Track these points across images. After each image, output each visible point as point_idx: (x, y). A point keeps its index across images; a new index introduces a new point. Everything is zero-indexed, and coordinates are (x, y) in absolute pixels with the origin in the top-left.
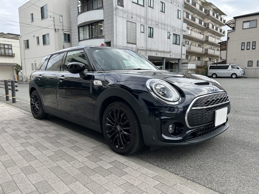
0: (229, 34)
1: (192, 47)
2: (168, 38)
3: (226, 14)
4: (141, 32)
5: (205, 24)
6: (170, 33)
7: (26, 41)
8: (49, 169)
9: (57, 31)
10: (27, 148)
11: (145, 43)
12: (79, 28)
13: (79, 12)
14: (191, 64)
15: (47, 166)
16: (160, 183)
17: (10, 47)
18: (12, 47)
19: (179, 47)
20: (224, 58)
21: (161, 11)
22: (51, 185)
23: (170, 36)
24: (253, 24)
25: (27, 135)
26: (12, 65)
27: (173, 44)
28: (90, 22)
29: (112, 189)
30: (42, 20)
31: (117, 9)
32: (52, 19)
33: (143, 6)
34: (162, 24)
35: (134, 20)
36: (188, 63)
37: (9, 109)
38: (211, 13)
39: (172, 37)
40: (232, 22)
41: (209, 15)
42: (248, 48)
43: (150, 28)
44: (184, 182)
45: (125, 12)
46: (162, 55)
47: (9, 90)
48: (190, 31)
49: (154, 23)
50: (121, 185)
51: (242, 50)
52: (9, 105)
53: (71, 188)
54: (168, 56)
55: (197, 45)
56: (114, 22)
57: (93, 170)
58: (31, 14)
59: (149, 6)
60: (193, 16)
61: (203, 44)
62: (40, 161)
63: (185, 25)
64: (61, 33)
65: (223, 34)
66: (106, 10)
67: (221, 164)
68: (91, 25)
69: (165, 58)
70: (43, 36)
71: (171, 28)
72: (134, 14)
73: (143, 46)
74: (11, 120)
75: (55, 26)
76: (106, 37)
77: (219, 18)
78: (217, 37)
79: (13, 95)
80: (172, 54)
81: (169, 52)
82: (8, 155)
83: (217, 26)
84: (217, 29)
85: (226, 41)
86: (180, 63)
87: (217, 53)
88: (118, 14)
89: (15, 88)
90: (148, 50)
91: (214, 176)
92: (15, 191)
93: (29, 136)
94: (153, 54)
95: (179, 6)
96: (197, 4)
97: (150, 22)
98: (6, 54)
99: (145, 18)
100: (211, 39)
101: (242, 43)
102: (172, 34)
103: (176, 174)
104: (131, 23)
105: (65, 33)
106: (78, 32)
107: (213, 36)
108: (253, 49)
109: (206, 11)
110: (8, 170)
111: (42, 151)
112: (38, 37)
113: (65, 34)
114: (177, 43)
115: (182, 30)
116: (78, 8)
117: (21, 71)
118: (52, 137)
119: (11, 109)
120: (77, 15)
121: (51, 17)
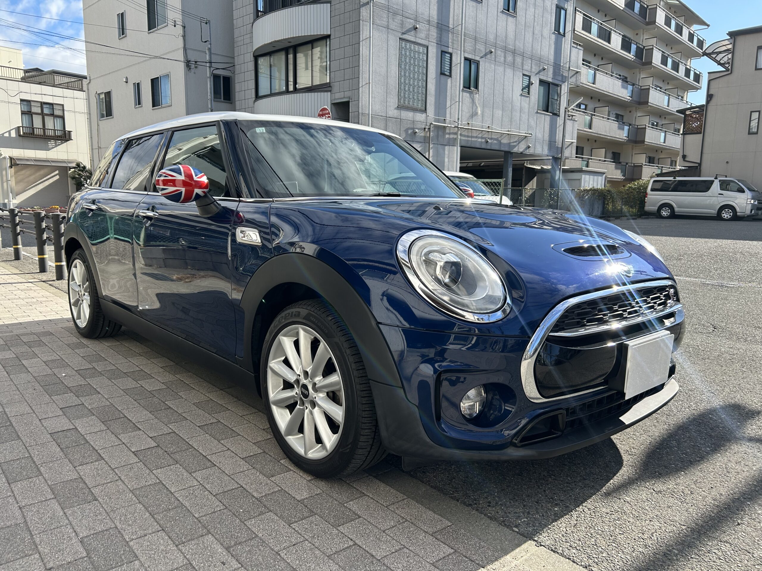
0: (712, 83)
1: (594, 120)
2: (523, 93)
3: (708, 22)
4: (442, 74)
5: (640, 52)
6: (530, 77)
7: (103, 96)
8: (131, 491)
9: (193, 66)
10: (78, 423)
11: (453, 105)
12: (256, 58)
13: (258, 11)
14: (592, 174)
15: (126, 481)
17: (58, 112)
18: (63, 114)
19: (557, 121)
20: (694, 157)
21: (503, 11)
23: (529, 89)
25: (83, 383)
26: (64, 164)
27: (539, 113)
28: (288, 40)
30: (149, 33)
31: (371, 4)
32: (179, 30)
34: (505, 49)
35: (423, 35)
36: (581, 171)
37: (44, 299)
38: (660, 17)
39: (535, 90)
40: (724, 48)
41: (652, 23)
43: (470, 61)
45: (395, 14)
46: (504, 146)
48: (591, 73)
49: (482, 47)
50: (337, 553)
51: (750, 133)
52: (46, 285)
54: (520, 147)
55: (612, 116)
56: (361, 42)
57: (259, 500)
58: (118, 15)
60: (602, 26)
61: (630, 112)
62: (110, 466)
63: (578, 54)
64: (206, 73)
65: (695, 84)
66: (337, 6)
68: (291, 51)
69: (511, 153)
70: (153, 81)
71: (534, 63)
72: (421, 20)
73: (447, 116)
75: (188, 51)
76: (336, 87)
77: (685, 32)
78: (675, 92)
79: (59, 256)
80: (533, 142)
81: (527, 137)
82: (21, 443)
83: (678, 57)
84: (676, 67)
85: (703, 106)
86: (558, 170)
87: (674, 141)
88: (375, 18)
90: (463, 129)
92: (26, 556)
93: (89, 384)
94: (478, 142)
97: (469, 45)
98: (48, 133)
99: (456, 32)
100: (657, 99)
101: (751, 112)
102: (535, 81)
103: (505, 525)
104: (412, 45)
105: (215, 72)
106: (253, 73)
107: (663, 90)
109: (644, 10)
110: (16, 489)
111: (119, 434)
112: (138, 84)
113: (216, 78)
114: (550, 109)
115: (567, 71)
117: (89, 182)
118: (154, 393)
119: (50, 299)
120: (252, 21)
121: (175, 26)
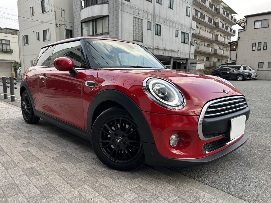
0: (239, 33)
1: (200, 46)
2: (176, 36)
3: (237, 13)
4: (148, 29)
5: (215, 22)
6: (178, 31)
7: (25, 37)
8: (53, 171)
9: (58, 26)
10: (29, 149)
11: (152, 40)
12: (82, 23)
13: (82, 7)
14: (200, 65)
15: (51, 168)
16: (175, 187)
17: (8, 43)
18: (10, 43)
19: (188, 46)
20: (234, 59)
21: (169, 8)
22: (57, 188)
23: (178, 35)
24: (265, 23)
25: (28, 135)
26: (10, 62)
27: (182, 43)
28: (94, 17)
29: (124, 193)
30: (42, 14)
31: (123, 4)
32: (53, 13)
33: (151, 2)
34: (170, 21)
35: (141, 16)
36: (196, 63)
37: (8, 108)
38: (221, 11)
39: (180, 35)
40: (243, 21)
41: (219, 13)
42: (259, 49)
43: (158, 25)
44: (201, 186)
45: (131, 8)
46: (170, 55)
47: (7, 88)
48: (198, 30)
49: (162, 20)
50: (133, 189)
51: (253, 50)
52: (8, 103)
53: (79, 192)
54: (175, 55)
55: (206, 45)
56: (120, 18)
57: (102, 172)
58: (31, 8)
59: (157, 2)
60: (202, 14)
61: (212, 43)
62: (43, 163)
63: (194, 23)
64: (63, 28)
65: (233, 34)
66: (111, 5)
67: (239, 168)
68: (94, 21)
69: (172, 57)
70: (43, 31)
71: (179, 26)
72: (141, 10)
73: (150, 44)
74: (10, 119)
75: (57, 21)
76: (111, 33)
77: (230, 16)
78: (226, 37)
79: (12, 93)
80: (180, 53)
81: (177, 51)
82: (8, 156)
83: (227, 25)
85: (236, 41)
86: (188, 63)
87: (227, 53)
88: (124, 9)
89: (14, 85)
90: (156, 49)
91: (232, 181)
92: (17, 194)
93: (30, 136)
94: (161, 53)
95: (188, 2)
96: (207, 2)
97: (157, 19)
98: (4, 50)
99: (153, 15)
100: (221, 39)
101: (253, 43)
102: (180, 32)
103: (191, 178)
104: (138, 19)
105: (67, 28)
106: (81, 28)
107: (223, 36)
108: (264, 50)
109: (216, 9)
110: (9, 172)
111: (45, 152)
112: (38, 32)
113: (67, 30)
114: (185, 42)
115: (191, 29)
116: (81, 2)
117: (19, 68)
119: (10, 108)
120: (80, 10)
121: (52, 11)
